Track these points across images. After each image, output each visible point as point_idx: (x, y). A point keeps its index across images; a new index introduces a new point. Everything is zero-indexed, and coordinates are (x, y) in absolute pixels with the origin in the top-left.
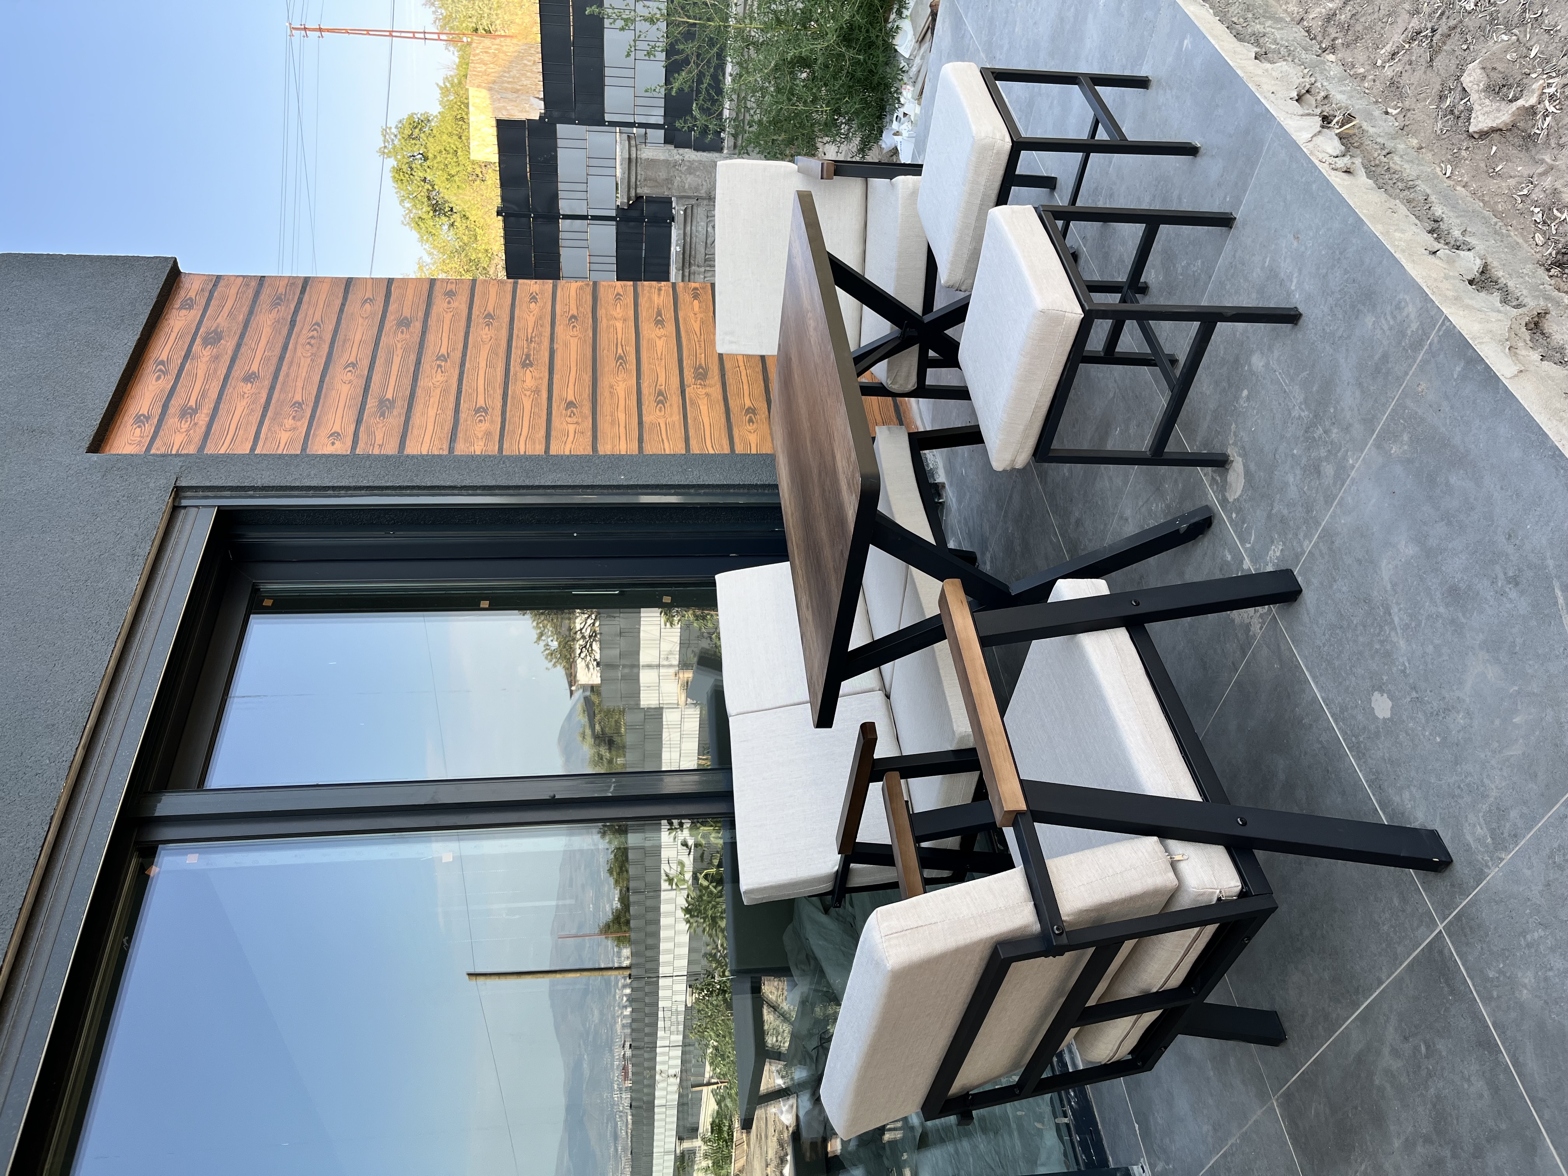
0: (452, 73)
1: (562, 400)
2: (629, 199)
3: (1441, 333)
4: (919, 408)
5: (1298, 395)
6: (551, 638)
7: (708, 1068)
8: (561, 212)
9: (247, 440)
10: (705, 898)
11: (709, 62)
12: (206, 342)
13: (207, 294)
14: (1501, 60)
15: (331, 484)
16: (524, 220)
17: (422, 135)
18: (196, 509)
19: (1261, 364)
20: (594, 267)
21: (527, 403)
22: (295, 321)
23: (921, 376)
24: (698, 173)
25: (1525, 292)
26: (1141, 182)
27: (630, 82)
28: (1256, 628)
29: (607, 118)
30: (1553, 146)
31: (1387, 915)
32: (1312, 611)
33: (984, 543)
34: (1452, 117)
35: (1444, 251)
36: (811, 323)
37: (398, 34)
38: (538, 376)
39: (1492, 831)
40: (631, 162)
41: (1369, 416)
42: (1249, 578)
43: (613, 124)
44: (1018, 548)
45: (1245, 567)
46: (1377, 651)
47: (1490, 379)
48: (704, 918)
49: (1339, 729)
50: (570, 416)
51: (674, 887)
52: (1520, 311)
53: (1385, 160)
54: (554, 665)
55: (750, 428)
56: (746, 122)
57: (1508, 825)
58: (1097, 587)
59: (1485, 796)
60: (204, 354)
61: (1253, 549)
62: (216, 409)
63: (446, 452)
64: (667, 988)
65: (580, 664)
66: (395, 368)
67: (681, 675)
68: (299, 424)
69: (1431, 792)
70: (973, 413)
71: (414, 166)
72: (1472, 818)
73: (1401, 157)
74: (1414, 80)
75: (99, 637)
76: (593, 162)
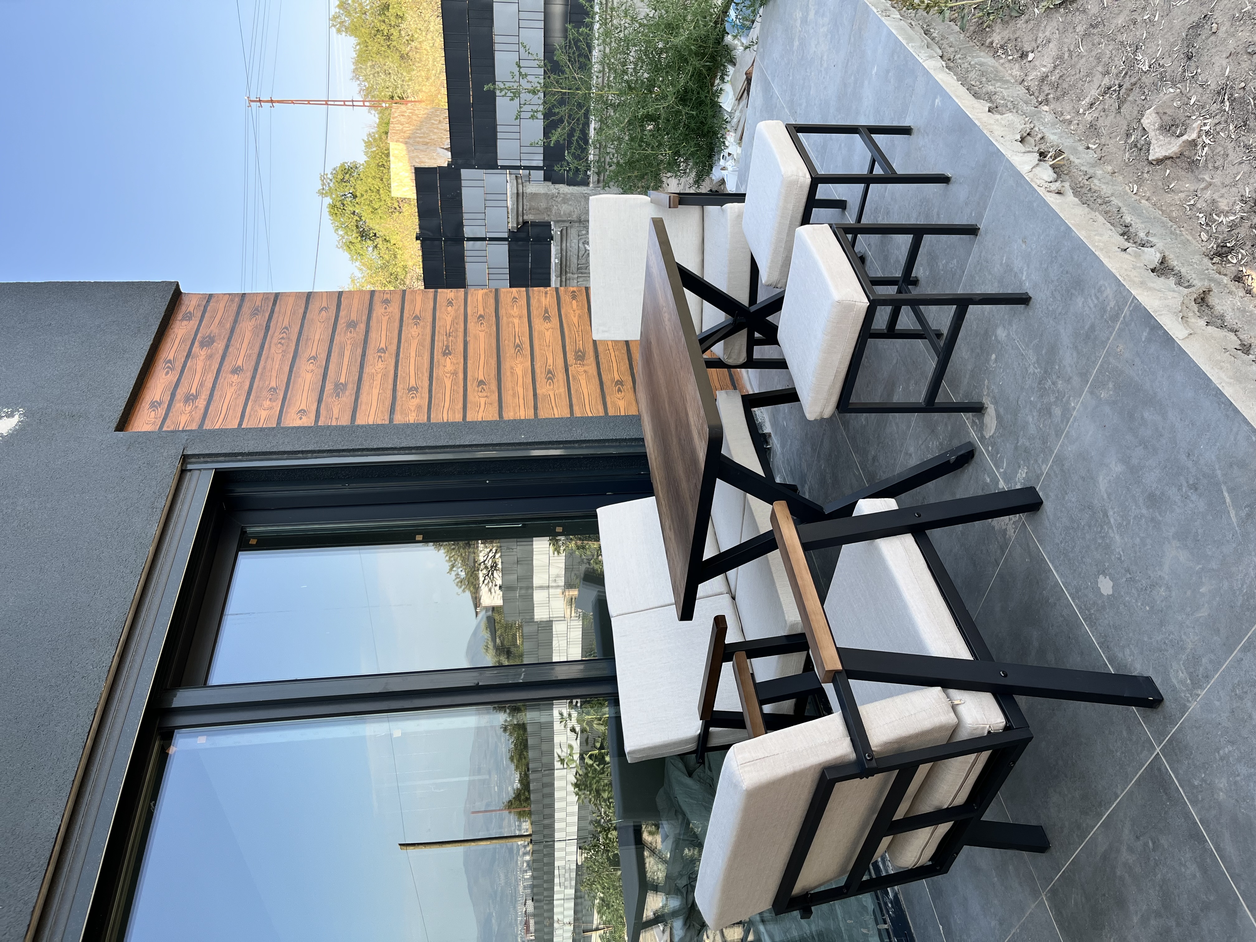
0: (374, 131)
1: (474, 380)
2: (518, 224)
3: (1131, 309)
4: (748, 376)
5: (1032, 357)
6: (461, 569)
7: (596, 916)
8: (466, 236)
9: (235, 417)
10: (590, 775)
11: (578, 120)
12: (202, 345)
13: (202, 308)
14: (1169, 107)
15: (300, 449)
16: (437, 243)
17: (352, 179)
18: (198, 472)
19: (1004, 335)
20: (491, 277)
21: (448, 383)
22: (269, 326)
23: (750, 352)
24: (570, 203)
25: (1194, 276)
26: (909, 203)
27: (517, 136)
28: (1011, 533)
29: (500, 163)
30: (1210, 168)
31: (1119, 744)
32: (1051, 517)
33: (803, 479)
34: (1136, 149)
35: (1132, 249)
36: (666, 316)
37: (332, 103)
38: (455, 362)
39: (1191, 674)
40: (518, 195)
41: (1085, 371)
42: (1003, 494)
43: (504, 167)
44: (829, 481)
45: (1001, 486)
46: (1100, 545)
47: (1168, 340)
48: (590, 791)
49: (1076, 605)
50: (481, 392)
51: (565, 766)
52: (1190, 290)
53: (1087, 183)
54: (464, 591)
55: (619, 396)
56: (607, 163)
57: (1201, 669)
58: (889, 504)
59: (1183, 649)
60: (201, 353)
61: (1005, 473)
62: (211, 395)
63: (387, 422)
64: (561, 850)
65: (484, 590)
66: (346, 360)
67: (567, 593)
68: (274, 404)
69: (1145, 648)
70: (791, 379)
71: (345, 202)
72: (1175, 666)
73: (1099, 180)
74: (1107, 123)
75: (128, 571)
76: (489, 197)
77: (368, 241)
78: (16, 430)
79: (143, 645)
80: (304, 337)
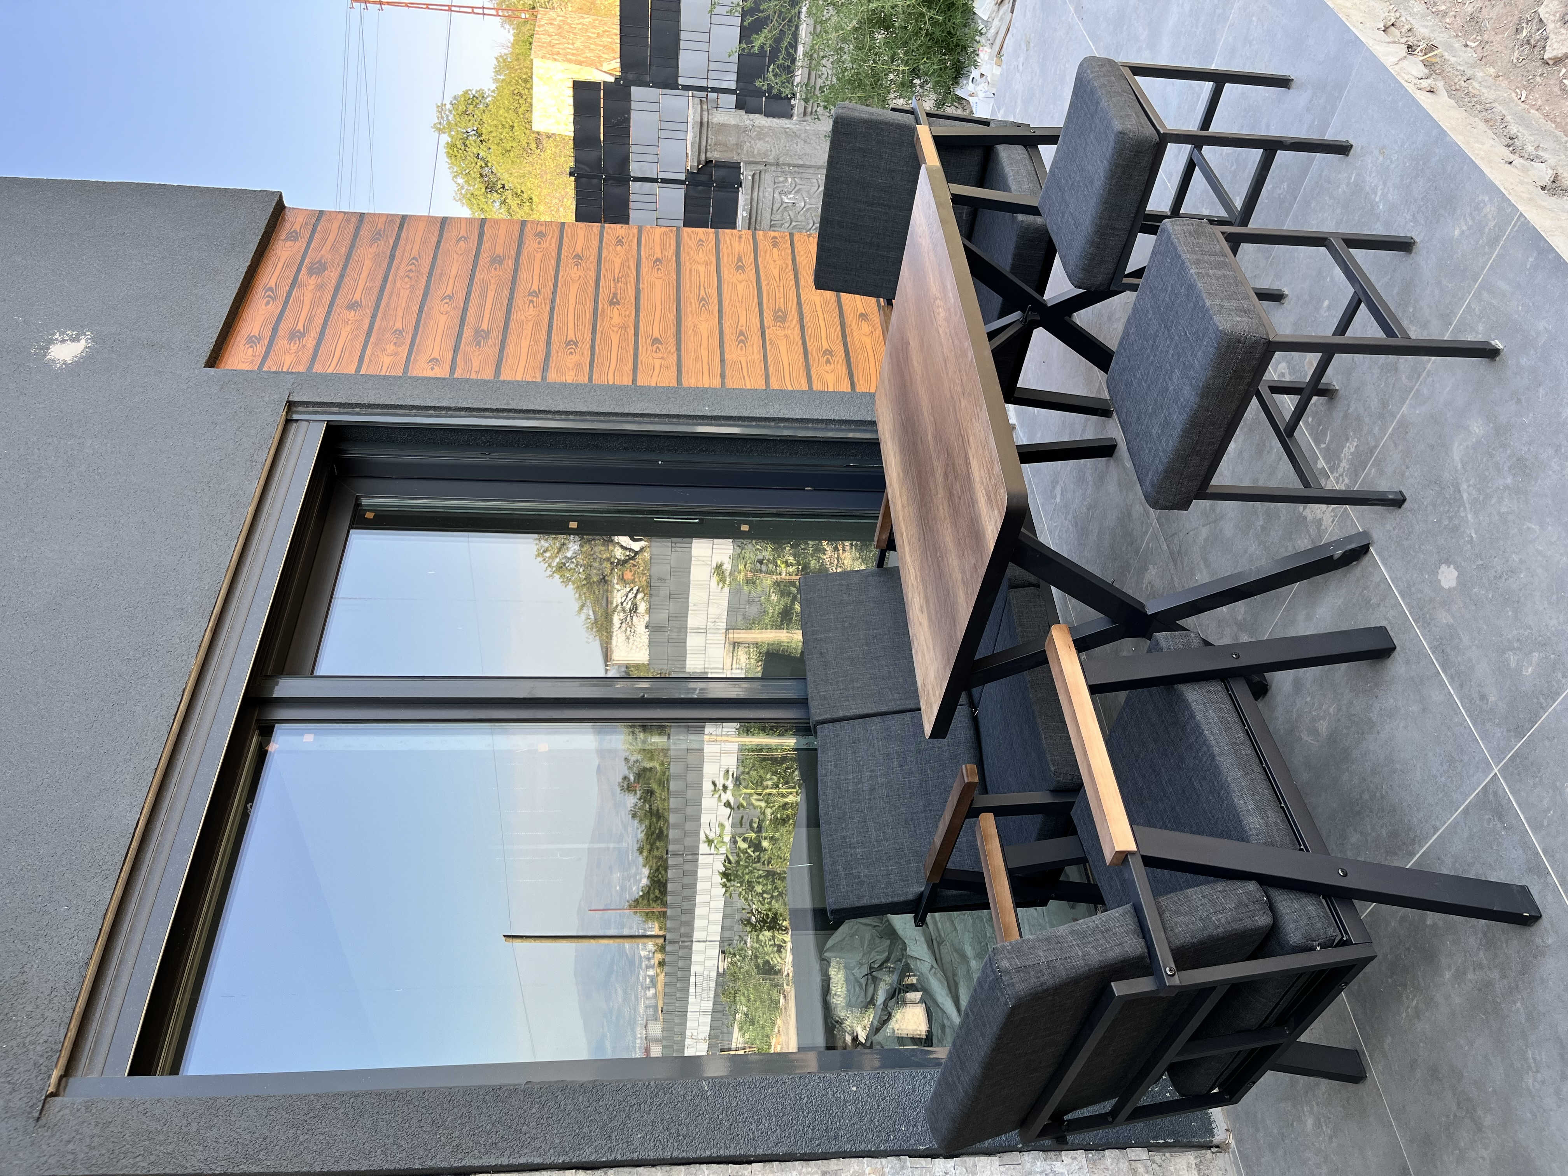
0: (506, 51)
1: (647, 337)
2: (699, 164)
3: (1516, 229)
8: (632, 174)
9: (352, 362)
10: (742, 863)
11: (789, 20)
12: (311, 272)
13: (311, 227)
15: (432, 404)
16: (595, 181)
17: (477, 112)
18: (306, 423)
21: (615, 339)
22: (394, 256)
24: (767, 139)
27: (705, 46)
28: (1328, 522)
29: (681, 81)
31: (1445, 767)
34: (1528, 46)
35: (1518, 161)
37: (457, 9)
38: (624, 313)
40: (702, 126)
43: (686, 88)
46: (1445, 527)
48: (741, 883)
49: (1406, 604)
50: (656, 352)
51: (713, 850)
53: (1465, 85)
55: (827, 368)
56: (818, 87)
60: (310, 281)
61: (1328, 449)
62: (322, 334)
63: (539, 380)
64: (699, 953)
66: (489, 301)
68: (400, 349)
71: (467, 142)
73: (1480, 83)
74: (1493, 14)
75: (222, 533)
76: (665, 125)
77: (495, 194)
78: (82, 357)
79: (241, 619)
80: (437, 272)
